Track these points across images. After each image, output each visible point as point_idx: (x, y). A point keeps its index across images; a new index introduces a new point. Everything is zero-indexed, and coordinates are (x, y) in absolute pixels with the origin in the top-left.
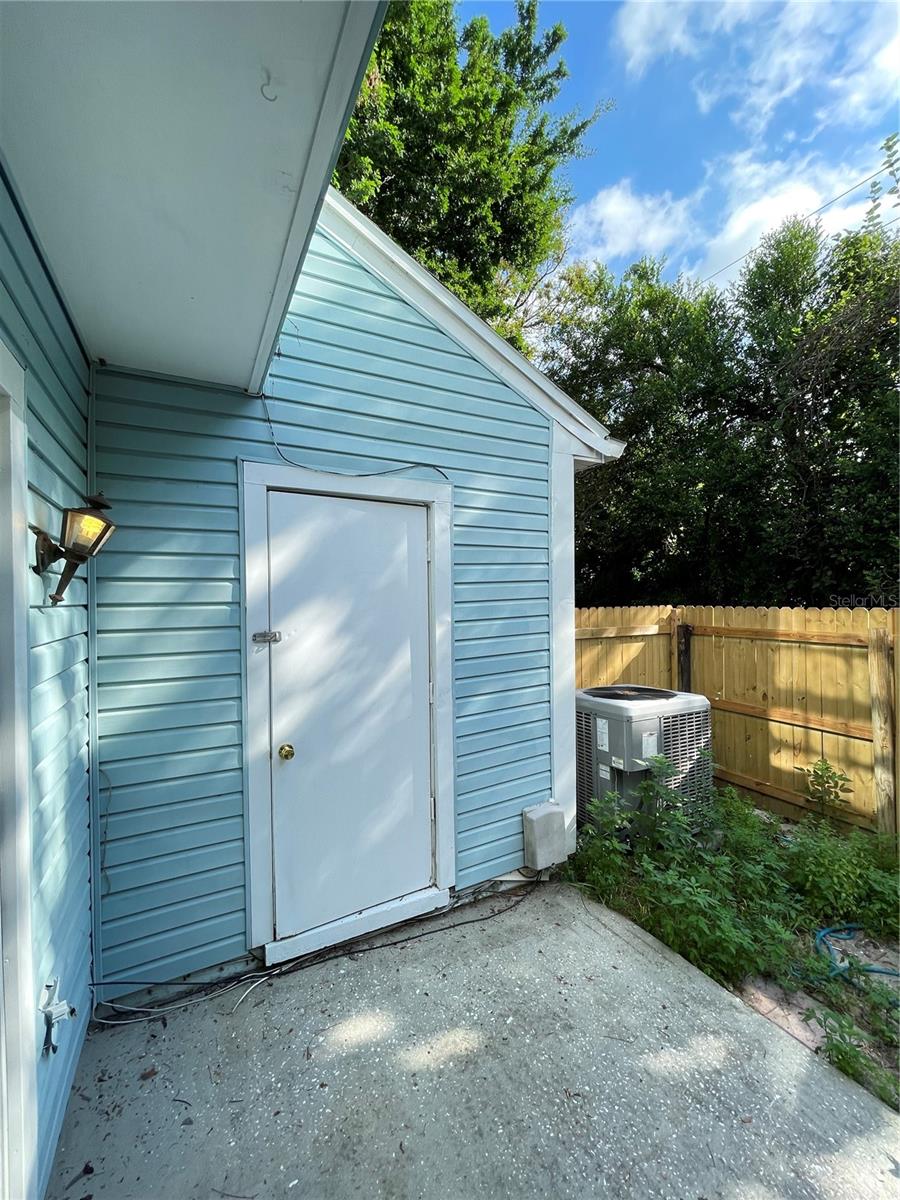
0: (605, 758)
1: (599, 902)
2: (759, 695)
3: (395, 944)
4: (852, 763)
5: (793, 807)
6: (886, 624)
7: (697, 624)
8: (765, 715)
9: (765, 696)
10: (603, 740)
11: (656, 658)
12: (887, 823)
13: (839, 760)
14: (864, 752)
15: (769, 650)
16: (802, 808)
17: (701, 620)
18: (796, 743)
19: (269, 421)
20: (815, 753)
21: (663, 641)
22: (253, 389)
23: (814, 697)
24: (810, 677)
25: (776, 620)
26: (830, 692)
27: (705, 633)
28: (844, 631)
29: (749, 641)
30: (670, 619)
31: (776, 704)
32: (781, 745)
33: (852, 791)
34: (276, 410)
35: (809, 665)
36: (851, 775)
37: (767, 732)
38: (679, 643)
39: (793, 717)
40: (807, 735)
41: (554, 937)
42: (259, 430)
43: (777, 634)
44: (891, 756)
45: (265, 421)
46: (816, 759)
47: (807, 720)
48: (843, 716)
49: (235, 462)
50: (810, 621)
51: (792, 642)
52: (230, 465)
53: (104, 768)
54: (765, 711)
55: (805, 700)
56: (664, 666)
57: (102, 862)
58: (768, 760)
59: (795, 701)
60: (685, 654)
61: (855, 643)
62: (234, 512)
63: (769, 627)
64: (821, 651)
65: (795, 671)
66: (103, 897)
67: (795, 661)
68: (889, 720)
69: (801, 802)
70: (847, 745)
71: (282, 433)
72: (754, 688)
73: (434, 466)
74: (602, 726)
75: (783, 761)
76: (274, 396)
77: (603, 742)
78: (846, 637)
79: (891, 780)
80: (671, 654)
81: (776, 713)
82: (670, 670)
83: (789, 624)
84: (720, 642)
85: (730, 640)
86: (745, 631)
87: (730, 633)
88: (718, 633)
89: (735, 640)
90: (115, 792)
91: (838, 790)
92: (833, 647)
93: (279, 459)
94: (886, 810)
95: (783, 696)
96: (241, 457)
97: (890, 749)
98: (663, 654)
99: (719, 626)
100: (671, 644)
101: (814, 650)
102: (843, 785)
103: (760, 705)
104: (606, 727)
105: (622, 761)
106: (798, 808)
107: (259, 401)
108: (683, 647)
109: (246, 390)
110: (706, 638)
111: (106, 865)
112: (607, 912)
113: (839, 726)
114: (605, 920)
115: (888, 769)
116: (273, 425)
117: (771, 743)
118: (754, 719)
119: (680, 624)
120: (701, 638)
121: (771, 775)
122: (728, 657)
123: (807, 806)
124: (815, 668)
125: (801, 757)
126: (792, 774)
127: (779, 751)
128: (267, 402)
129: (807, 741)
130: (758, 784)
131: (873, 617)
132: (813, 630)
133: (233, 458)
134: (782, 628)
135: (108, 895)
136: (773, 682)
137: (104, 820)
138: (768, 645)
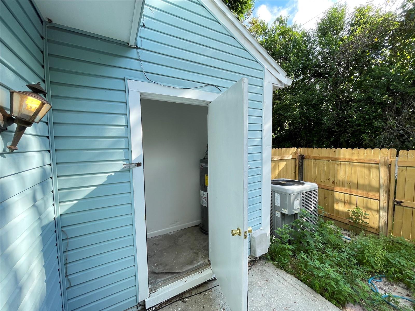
0: (278, 209)
1: (281, 269)
2: (331, 182)
3: (201, 293)
4: (368, 208)
5: (343, 224)
6: (387, 155)
7: (306, 155)
8: (334, 189)
9: (333, 182)
10: (277, 202)
11: (290, 167)
12: (384, 231)
13: (364, 207)
14: (374, 204)
15: (336, 165)
16: (347, 224)
17: (308, 153)
18: (346, 200)
19: (140, 60)
20: (353, 204)
21: (293, 161)
22: (132, 43)
23: (355, 184)
24: (353, 175)
25: (339, 154)
26: (361, 182)
27: (309, 158)
28: (369, 158)
29: (328, 162)
30: (296, 153)
31: (338, 185)
32: (339, 201)
33: (368, 218)
34: (143, 55)
35: (353, 172)
36: (368, 212)
37: (334, 197)
38: (299, 162)
39: (345, 190)
40: (350, 197)
41: (266, 286)
42: (135, 64)
43: (340, 159)
44: (387, 206)
45: (138, 60)
46: (353, 207)
47: (351, 192)
48: (366, 191)
49: (124, 80)
50: (354, 154)
51: (346, 162)
52: (122, 81)
53: (64, 229)
54: (333, 188)
55: (351, 185)
56: (293, 171)
57: (66, 273)
58: (333, 206)
59: (346, 184)
60: (301, 166)
61: (374, 163)
62: (124, 104)
63: (337, 156)
64: (358, 166)
65: (347, 173)
66: (67, 288)
67: (347, 169)
68: (387, 192)
69: (347, 222)
70: (367, 201)
71: (147, 67)
72: (329, 179)
73: (216, 86)
74: (278, 196)
75: (340, 207)
76: (143, 48)
77: (278, 203)
78: (370, 160)
79: (386, 215)
80: (296, 166)
81: (337, 189)
82: (295, 172)
83: (344, 155)
84: (315, 161)
85: (320, 161)
86: (326, 158)
87: (320, 158)
88: (315, 158)
89: (322, 161)
90: (70, 240)
91: (362, 218)
92: (364, 164)
93: (145, 79)
94: (383, 227)
95: (341, 183)
96: (127, 77)
97: (387, 204)
98: (293, 166)
99: (315, 155)
100: (296, 163)
101: (355, 166)
102: (365, 216)
103: (331, 186)
104: (279, 197)
105: (286, 210)
106: (345, 224)
107: (135, 50)
108: (301, 164)
109: (128, 44)
110: (310, 160)
111: (68, 274)
112: (285, 274)
113: (365, 194)
114: (286, 278)
115: (385, 211)
116: (142, 62)
117: (335, 200)
118: (328, 191)
119: (300, 155)
120: (308, 160)
121: (335, 212)
122: (319, 167)
123: (349, 223)
124: (355, 172)
125: (347, 206)
126: (343, 212)
127: (338, 203)
128: (139, 50)
129: (350, 200)
130: (329, 215)
131: (383, 153)
132: (355, 157)
133: (123, 78)
134: (342, 156)
135: (70, 287)
136: (337, 177)
137: (66, 254)
138: (336, 163)
